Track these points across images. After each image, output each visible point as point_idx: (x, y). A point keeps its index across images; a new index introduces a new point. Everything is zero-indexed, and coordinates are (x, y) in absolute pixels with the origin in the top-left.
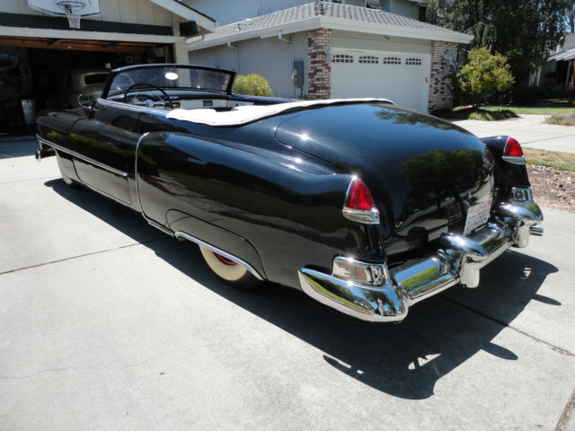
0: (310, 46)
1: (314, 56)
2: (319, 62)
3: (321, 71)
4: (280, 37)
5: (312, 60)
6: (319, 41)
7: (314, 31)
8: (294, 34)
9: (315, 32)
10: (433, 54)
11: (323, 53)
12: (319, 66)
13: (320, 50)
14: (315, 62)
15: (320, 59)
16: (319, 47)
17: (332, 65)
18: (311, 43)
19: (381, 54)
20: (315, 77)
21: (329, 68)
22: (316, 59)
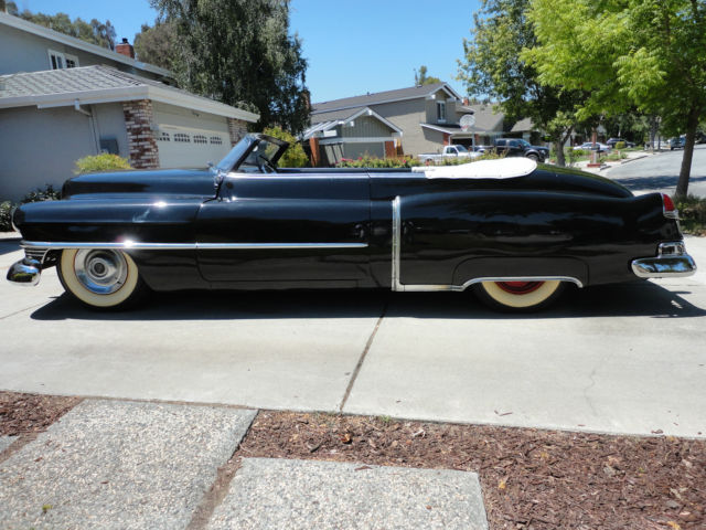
0: (128, 120)
1: (137, 132)
2: (146, 140)
3: (148, 150)
4: (78, 108)
5: (135, 137)
6: (144, 114)
7: (132, 102)
8: (94, 105)
9: (136, 104)
10: (231, 133)
11: (149, 129)
12: (147, 145)
13: (144, 125)
14: (141, 140)
15: (147, 136)
16: (144, 122)
17: (158, 143)
18: (128, 116)
19: (191, 131)
20: (143, 157)
21: (156, 147)
22: (140, 137)
